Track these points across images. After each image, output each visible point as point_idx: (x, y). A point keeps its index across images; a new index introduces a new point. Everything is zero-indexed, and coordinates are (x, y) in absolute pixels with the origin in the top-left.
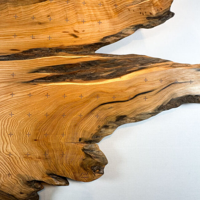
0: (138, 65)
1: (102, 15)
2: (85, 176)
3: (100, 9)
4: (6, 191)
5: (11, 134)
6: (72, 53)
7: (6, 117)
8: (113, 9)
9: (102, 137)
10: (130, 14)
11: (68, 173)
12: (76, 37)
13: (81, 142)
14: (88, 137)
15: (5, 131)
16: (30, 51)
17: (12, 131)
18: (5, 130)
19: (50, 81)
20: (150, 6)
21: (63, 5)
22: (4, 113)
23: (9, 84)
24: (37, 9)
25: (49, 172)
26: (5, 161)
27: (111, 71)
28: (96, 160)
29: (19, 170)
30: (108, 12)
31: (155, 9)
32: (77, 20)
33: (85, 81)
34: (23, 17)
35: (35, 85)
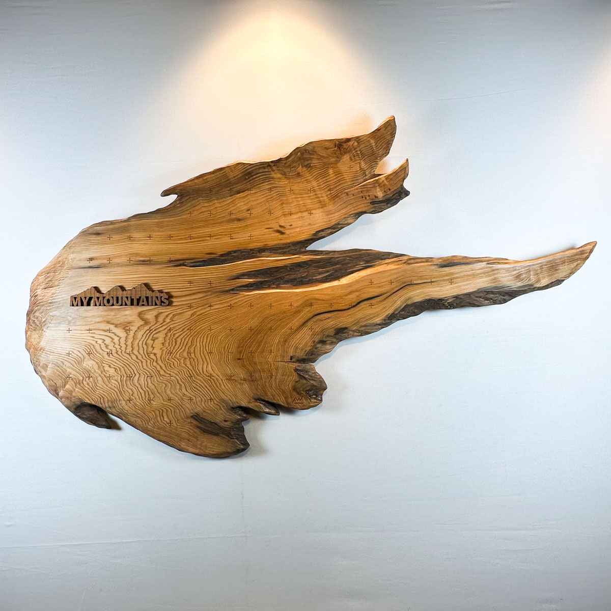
0: (362, 263)
1: (313, 204)
2: (299, 401)
3: (311, 196)
4: (209, 418)
5: (211, 353)
6: (277, 253)
7: (204, 333)
8: (327, 195)
9: (320, 355)
10: (349, 199)
11: (279, 398)
12: (282, 233)
13: (292, 361)
14: (301, 354)
15: (205, 350)
16: (229, 253)
17: (212, 349)
18: (204, 348)
19: (252, 288)
20: (374, 187)
21: (265, 196)
22: (202, 328)
23: (206, 294)
24: (234, 202)
25: (256, 397)
26: (205, 384)
27: (327, 272)
28: (312, 382)
29: (221, 394)
30: (321, 199)
31: (381, 190)
32: (283, 212)
33: (294, 286)
34: (218, 214)
35: (235, 295)
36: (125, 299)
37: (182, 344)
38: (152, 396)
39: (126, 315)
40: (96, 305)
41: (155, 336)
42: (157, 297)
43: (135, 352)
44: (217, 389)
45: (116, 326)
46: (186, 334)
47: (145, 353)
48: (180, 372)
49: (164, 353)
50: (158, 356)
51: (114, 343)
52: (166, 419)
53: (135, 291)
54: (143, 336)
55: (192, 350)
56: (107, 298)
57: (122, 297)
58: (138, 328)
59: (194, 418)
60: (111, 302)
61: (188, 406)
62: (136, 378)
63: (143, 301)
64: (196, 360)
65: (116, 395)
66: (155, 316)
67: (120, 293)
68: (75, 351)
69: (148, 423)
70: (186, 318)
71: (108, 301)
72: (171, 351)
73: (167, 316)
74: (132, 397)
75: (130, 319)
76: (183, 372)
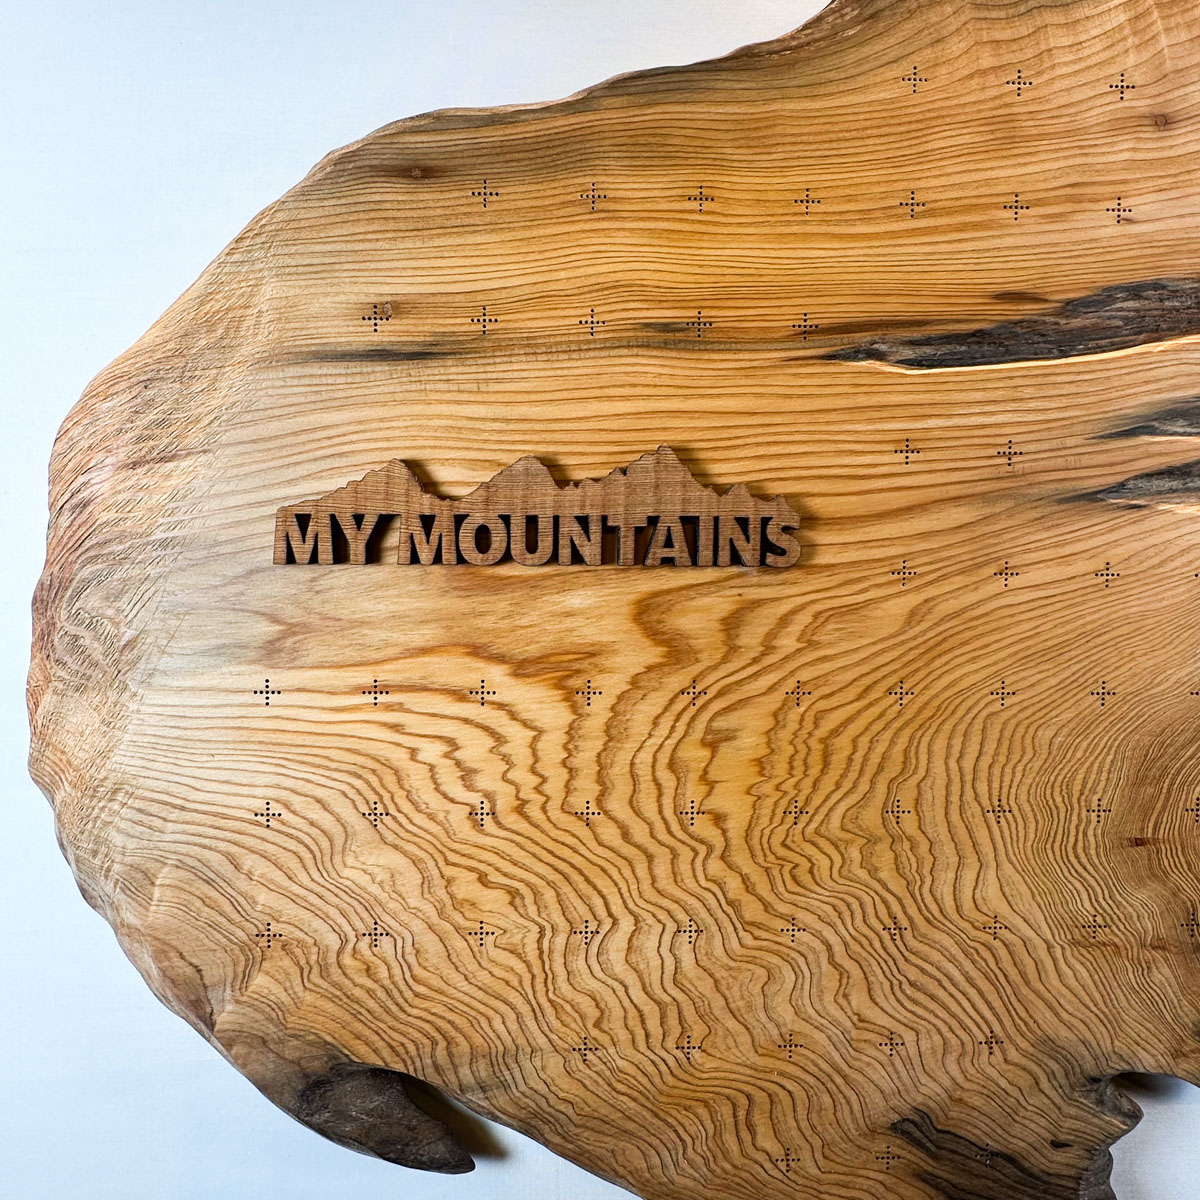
4: (979, 1131)
5: (999, 810)
7: (970, 709)
15: (969, 794)
17: (1005, 790)
18: (968, 786)
22: (964, 684)
23: (988, 511)
26: (968, 966)
29: (1044, 1015)
35: (1136, 514)
36: (568, 528)
37: (856, 766)
38: (698, 1030)
39: (569, 614)
40: (415, 559)
41: (719, 724)
42: (743, 523)
43: (617, 805)
44: (1025, 990)
45: (521, 668)
46: (881, 715)
47: (668, 812)
48: (843, 907)
49: (766, 812)
50: (736, 826)
51: (506, 758)
52: (767, 1142)
53: (629, 486)
54: (655, 723)
55: (907, 797)
56: (477, 519)
57: (556, 519)
58: (635, 682)
59: (905, 1134)
60: (498, 542)
61: (879, 1075)
62: (619, 941)
63: (669, 543)
64: (924, 847)
65: (514, 1026)
66: (724, 621)
67: (545, 500)
68: (297, 802)
69: (676, 1164)
70: (884, 633)
71: (483, 537)
72: (801, 799)
73: (784, 621)
74: (595, 1033)
75: (589, 633)
76: (855, 905)
